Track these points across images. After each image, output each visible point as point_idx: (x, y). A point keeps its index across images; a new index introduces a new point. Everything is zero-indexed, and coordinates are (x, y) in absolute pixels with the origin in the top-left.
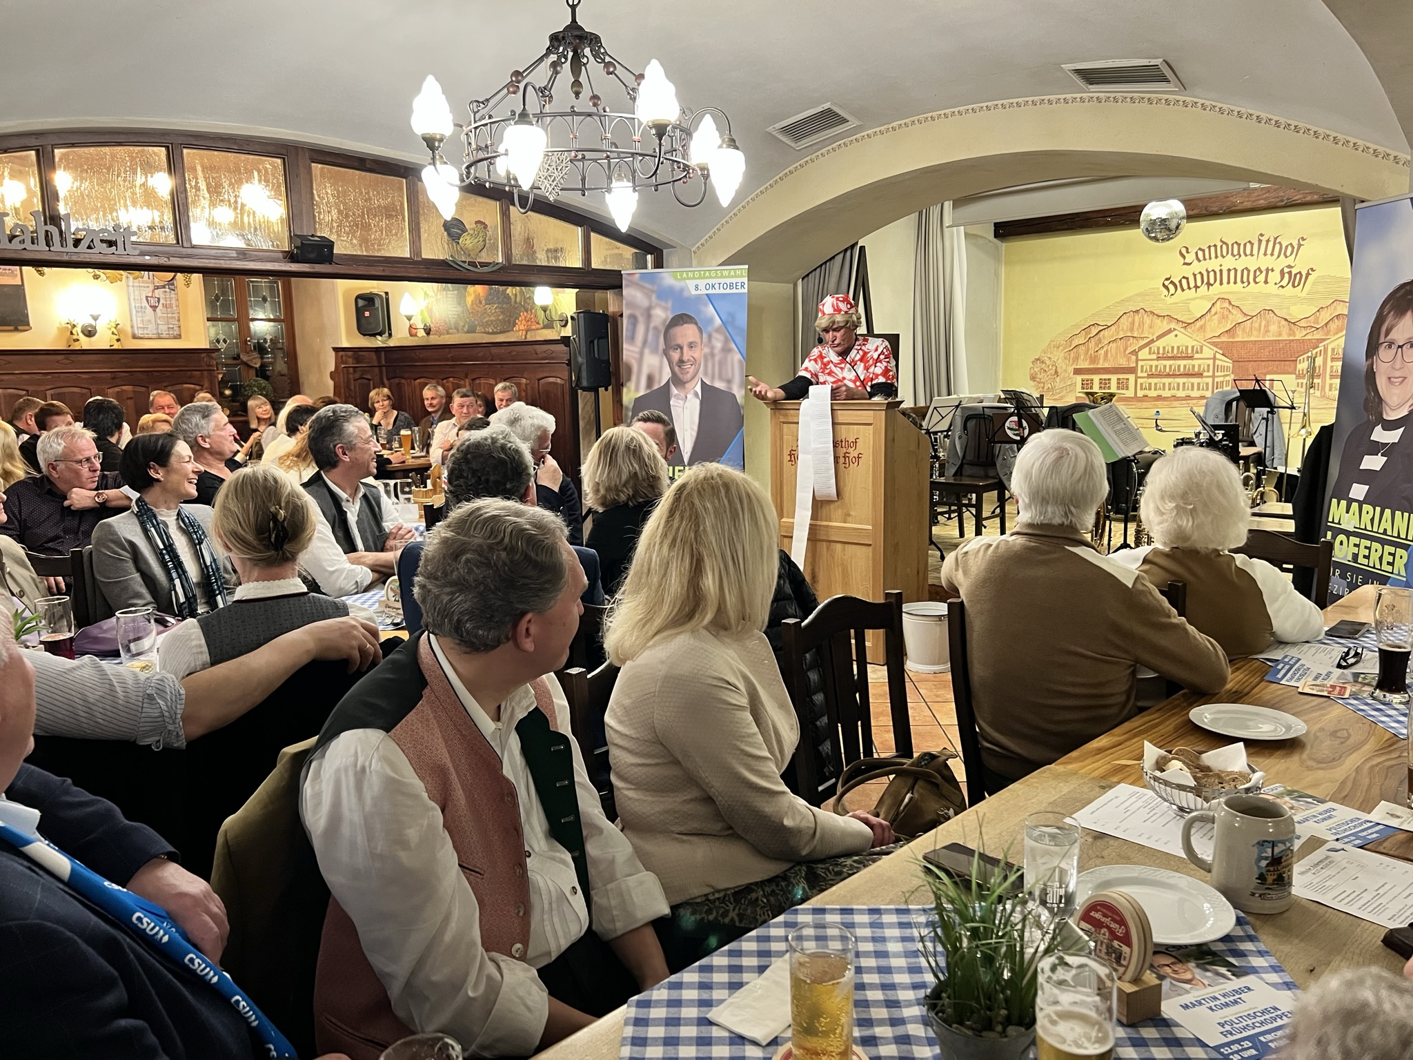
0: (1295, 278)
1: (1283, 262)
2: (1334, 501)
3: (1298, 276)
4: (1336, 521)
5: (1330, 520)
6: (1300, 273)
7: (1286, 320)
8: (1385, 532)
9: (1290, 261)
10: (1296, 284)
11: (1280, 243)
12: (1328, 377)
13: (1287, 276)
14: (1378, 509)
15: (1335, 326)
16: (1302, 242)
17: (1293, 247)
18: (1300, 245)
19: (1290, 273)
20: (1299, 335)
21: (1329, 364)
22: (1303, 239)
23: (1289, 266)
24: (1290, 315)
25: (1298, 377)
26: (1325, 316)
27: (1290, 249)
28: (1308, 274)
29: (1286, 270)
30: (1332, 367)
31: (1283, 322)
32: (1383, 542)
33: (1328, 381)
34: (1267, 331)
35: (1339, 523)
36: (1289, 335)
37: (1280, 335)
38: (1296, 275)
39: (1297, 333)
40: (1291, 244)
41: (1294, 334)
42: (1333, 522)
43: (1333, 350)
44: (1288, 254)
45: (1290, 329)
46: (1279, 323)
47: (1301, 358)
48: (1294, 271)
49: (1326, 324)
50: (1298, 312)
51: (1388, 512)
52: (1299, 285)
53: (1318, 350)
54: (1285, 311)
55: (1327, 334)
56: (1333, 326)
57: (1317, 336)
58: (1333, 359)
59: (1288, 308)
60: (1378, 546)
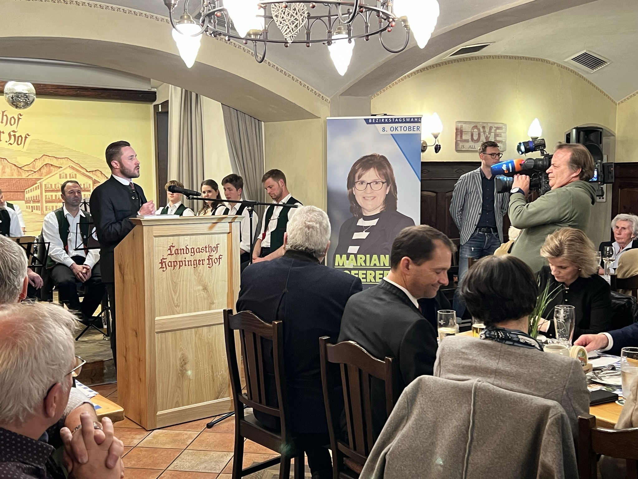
0: (19, 140)
1: (8, 129)
2: (338, 256)
3: (20, 138)
4: (341, 264)
5: (336, 264)
6: (21, 136)
7: (15, 165)
8: (375, 265)
9: (14, 128)
10: (19, 143)
11: (6, 115)
12: (44, 202)
13: (13, 137)
14: (368, 256)
15: (45, 171)
16: (20, 117)
17: (15, 119)
18: (19, 119)
19: (14, 136)
20: (24, 175)
21: (44, 194)
22: (21, 115)
23: (14, 131)
24: (17, 162)
25: (27, 202)
26: (39, 165)
27: (13, 120)
28: (26, 137)
29: (12, 134)
30: (46, 196)
31: (14, 167)
32: (375, 270)
33: (45, 205)
34: (4, 172)
35: (343, 265)
36: (19, 175)
37: (13, 175)
38: (18, 137)
39: (23, 174)
40: (13, 117)
41: (21, 175)
42: (339, 265)
43: (45, 185)
44: (12, 123)
45: (18, 172)
46: (11, 167)
47: (27, 190)
48: (17, 135)
49: (40, 169)
50: (22, 161)
51: (375, 257)
52: (21, 143)
53: (36, 185)
54: (14, 160)
55: (41, 175)
56: (44, 171)
57: (36, 176)
58: (46, 191)
59: (16, 158)
60: (373, 273)
